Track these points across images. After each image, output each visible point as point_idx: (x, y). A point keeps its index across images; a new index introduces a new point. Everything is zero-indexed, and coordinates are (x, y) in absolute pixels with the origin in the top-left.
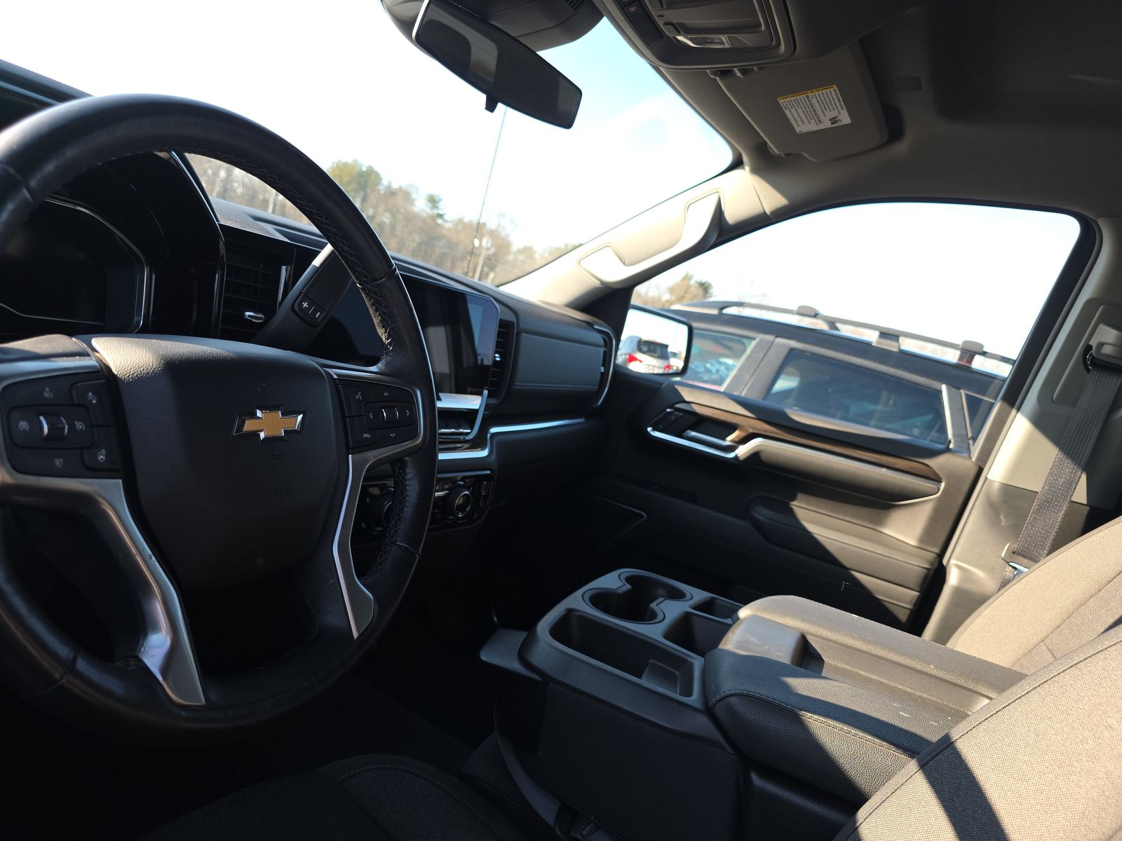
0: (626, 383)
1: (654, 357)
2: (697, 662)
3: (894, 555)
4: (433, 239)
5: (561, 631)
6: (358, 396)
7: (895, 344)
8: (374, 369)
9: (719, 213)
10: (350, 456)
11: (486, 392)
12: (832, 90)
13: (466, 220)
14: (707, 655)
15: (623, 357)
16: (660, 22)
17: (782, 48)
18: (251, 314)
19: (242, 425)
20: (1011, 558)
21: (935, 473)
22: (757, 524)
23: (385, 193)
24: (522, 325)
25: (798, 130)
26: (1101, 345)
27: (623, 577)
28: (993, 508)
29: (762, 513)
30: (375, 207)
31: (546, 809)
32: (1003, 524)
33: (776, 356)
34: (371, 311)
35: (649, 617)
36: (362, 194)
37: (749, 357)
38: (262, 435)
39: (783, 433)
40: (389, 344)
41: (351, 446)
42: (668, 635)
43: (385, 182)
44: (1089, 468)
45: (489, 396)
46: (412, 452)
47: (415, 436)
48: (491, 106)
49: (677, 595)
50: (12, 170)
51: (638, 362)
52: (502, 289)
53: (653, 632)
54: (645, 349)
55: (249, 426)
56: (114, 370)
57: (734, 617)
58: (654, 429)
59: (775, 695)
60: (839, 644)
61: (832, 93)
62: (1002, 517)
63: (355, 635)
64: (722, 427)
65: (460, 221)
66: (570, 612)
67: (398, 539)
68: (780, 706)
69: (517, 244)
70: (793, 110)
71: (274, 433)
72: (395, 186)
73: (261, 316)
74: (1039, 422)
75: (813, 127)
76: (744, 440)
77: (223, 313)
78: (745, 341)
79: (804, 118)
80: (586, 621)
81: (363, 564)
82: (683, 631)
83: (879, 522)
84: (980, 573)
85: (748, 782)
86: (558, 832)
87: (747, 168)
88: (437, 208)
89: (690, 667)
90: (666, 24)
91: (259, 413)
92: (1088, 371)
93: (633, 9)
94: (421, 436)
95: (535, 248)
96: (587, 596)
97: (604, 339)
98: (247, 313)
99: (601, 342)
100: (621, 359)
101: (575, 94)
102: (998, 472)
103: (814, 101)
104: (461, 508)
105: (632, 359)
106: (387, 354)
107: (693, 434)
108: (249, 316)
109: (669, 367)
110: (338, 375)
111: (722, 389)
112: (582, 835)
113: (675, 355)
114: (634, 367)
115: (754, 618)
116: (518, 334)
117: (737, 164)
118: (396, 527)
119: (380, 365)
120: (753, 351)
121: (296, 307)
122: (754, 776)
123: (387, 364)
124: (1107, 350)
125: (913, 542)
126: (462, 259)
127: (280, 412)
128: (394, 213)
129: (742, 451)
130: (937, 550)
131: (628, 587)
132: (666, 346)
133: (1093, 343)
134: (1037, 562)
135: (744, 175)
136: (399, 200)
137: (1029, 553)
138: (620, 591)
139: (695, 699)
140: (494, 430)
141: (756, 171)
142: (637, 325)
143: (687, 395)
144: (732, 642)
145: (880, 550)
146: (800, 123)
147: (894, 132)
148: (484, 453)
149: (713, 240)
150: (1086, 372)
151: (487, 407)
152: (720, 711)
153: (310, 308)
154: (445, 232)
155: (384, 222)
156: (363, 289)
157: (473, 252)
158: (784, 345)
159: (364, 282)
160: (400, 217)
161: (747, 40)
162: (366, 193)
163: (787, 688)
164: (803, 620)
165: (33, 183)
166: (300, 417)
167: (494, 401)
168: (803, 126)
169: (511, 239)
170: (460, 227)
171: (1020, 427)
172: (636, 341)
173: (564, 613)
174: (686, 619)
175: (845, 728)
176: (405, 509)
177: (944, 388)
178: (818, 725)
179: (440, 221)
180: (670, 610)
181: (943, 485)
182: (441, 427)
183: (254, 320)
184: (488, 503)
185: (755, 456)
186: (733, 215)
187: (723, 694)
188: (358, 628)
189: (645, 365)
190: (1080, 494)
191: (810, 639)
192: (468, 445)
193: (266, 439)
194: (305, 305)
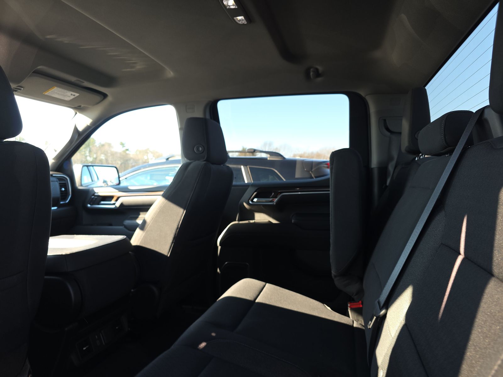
4: (127, 160)
12: (56, 88)
13: (140, 149)
22: (125, 226)
23: (99, 146)
29: (126, 222)
30: (96, 153)
36: (88, 150)
39: (128, 194)
58: (90, 205)
76: (116, 200)
88: (124, 146)
107: (102, 202)
128: (106, 153)
129: (118, 204)
136: (106, 147)
154: (131, 156)
155: (102, 159)
160: (109, 155)
162: (90, 148)
170: (138, 153)
177: (242, 167)
179: (127, 152)
185: (122, 205)
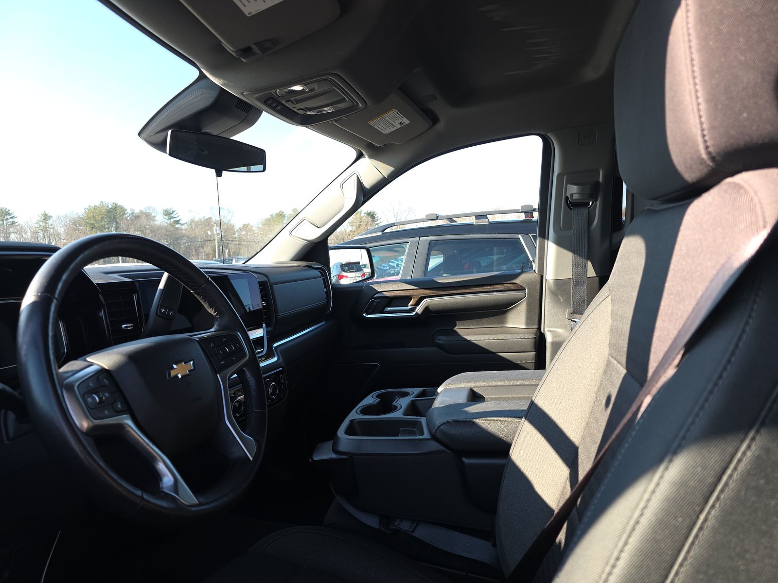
0: (341, 293)
1: (353, 272)
2: (423, 420)
3: (515, 336)
4: (177, 239)
5: (350, 431)
6: (212, 345)
7: (486, 220)
8: (213, 330)
9: (360, 184)
10: (218, 375)
11: (264, 325)
12: (393, 111)
13: (197, 219)
14: (427, 414)
15: (335, 277)
16: (295, 110)
17: (360, 105)
18: (126, 325)
19: (170, 374)
20: (571, 316)
21: (521, 286)
22: (440, 346)
23: (131, 218)
24: (272, 281)
25: (385, 133)
26: (572, 195)
27: (374, 396)
28: (554, 294)
29: (441, 339)
31: (372, 522)
32: (562, 301)
33: (423, 249)
34: (202, 302)
35: (395, 408)
36: (114, 224)
37: (408, 253)
38: (180, 376)
39: (437, 292)
40: (217, 315)
41: (217, 370)
42: (406, 413)
43: (129, 211)
44: (589, 257)
45: (267, 327)
46: (245, 365)
47: (245, 355)
48: (219, 174)
49: (406, 394)
50: (46, 294)
51: (344, 278)
52: (250, 263)
53: (398, 415)
54: (346, 269)
55: (173, 373)
56: (106, 368)
57: (436, 394)
58: (367, 314)
59: (461, 417)
60: (491, 386)
61: (394, 112)
62: (560, 297)
63: (251, 459)
64: (403, 300)
65: (192, 221)
66: (352, 421)
67: (254, 408)
68: (464, 421)
69: (238, 225)
70: (378, 125)
71: (184, 373)
72: (137, 211)
73: (130, 325)
74: (559, 242)
75: (392, 129)
76: (417, 303)
77: (111, 330)
78: (403, 245)
79: (385, 127)
80: (362, 423)
81: (242, 424)
82: (413, 409)
83: (503, 322)
84: (560, 331)
85: (462, 463)
86: (383, 529)
87: (366, 156)
88: (173, 217)
89: (420, 423)
90: (298, 110)
91: (175, 366)
92: (571, 209)
93: (279, 108)
94: (248, 354)
95: (251, 224)
96: (359, 411)
97: (320, 272)
98: (123, 326)
99: (320, 274)
100: (334, 280)
101: (262, 152)
102: (550, 276)
103: (387, 118)
104: (273, 393)
105: (341, 277)
106: (217, 320)
107: (389, 309)
108: (125, 327)
109: (364, 275)
110: (198, 338)
111: (399, 277)
112: (395, 526)
113: (365, 266)
114: (344, 282)
115: (445, 390)
116: (271, 286)
117: (360, 156)
118: (250, 403)
119: (215, 327)
120: (409, 250)
121: (159, 313)
122: (464, 459)
123: (219, 325)
124: (576, 197)
125: (524, 327)
126: (202, 246)
127: (183, 363)
129: (419, 309)
130: (536, 327)
131: (378, 400)
132: (358, 263)
133: (568, 195)
134: (582, 314)
135: (366, 161)
136: (143, 221)
137: (578, 310)
138: (375, 403)
139: (426, 435)
140: (275, 345)
141: (371, 157)
142: (336, 258)
143: (378, 288)
144: (438, 403)
145: (508, 336)
146: (385, 130)
147: (434, 120)
148: (275, 359)
149: (362, 200)
150: (570, 210)
151: (268, 333)
152: (438, 435)
153: (166, 311)
154: (184, 232)
156: (195, 293)
157: (210, 240)
158: (426, 241)
159: (195, 289)
160: (148, 232)
161: (342, 106)
162: (117, 222)
163: (466, 412)
164: (469, 382)
165: (56, 296)
166: (192, 362)
167: (270, 329)
168: (387, 131)
169: (232, 222)
171: (551, 248)
172: (339, 265)
173: (349, 423)
174: (413, 403)
175: (495, 419)
176: (252, 393)
177: (520, 236)
178: (483, 423)
179: (178, 226)
180: (403, 403)
181: (527, 290)
182: (256, 349)
183: (128, 328)
184: (286, 386)
185: (427, 309)
186: (368, 183)
187: (437, 427)
188: (252, 457)
189: (349, 279)
190: (591, 272)
191: (475, 389)
192: (264, 359)
193: (182, 377)
194: (163, 310)
